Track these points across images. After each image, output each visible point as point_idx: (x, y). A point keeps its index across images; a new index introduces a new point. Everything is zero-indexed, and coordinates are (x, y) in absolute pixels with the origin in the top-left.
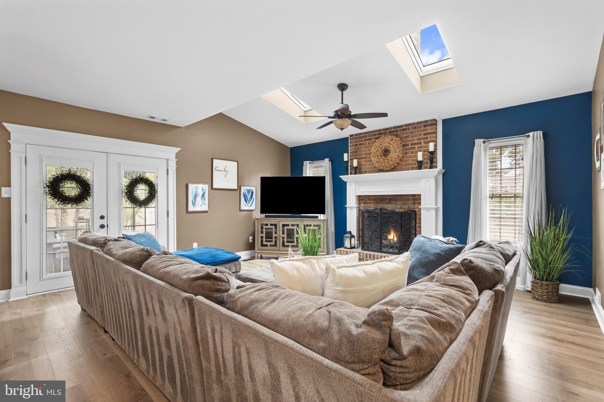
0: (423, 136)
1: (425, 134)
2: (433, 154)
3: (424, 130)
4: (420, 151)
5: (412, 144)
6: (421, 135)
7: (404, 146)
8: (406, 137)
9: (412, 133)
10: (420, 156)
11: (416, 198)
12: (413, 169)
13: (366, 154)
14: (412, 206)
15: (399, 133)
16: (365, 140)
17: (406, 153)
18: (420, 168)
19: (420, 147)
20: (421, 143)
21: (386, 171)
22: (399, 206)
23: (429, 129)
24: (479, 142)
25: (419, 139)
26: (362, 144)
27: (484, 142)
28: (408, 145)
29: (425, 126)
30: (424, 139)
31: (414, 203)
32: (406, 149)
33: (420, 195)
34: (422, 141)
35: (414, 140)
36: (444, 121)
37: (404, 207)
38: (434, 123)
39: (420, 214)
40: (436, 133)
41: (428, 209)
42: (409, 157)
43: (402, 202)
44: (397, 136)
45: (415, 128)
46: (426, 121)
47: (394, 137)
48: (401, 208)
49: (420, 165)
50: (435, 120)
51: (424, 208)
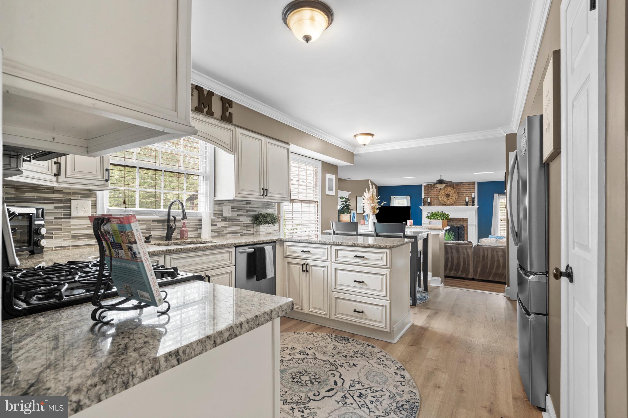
0: (468, 189)
1: (469, 188)
2: (473, 198)
3: (469, 186)
4: (467, 196)
5: (462, 193)
6: (467, 188)
7: (458, 193)
8: (459, 189)
9: (462, 187)
10: (467, 199)
11: (465, 220)
12: (462, 205)
13: (434, 195)
14: (462, 224)
15: (455, 186)
16: (434, 188)
17: (459, 197)
18: (467, 205)
19: (466, 195)
20: (467, 193)
21: (447, 205)
22: (454, 224)
23: (471, 186)
24: (496, 195)
25: (466, 191)
26: (433, 190)
27: (498, 195)
28: (460, 193)
29: (469, 184)
30: (468, 190)
31: (463, 222)
32: (459, 195)
33: (467, 218)
34: (468, 192)
35: (463, 191)
36: (478, 183)
37: (457, 224)
38: (473, 183)
39: (467, 228)
40: (474, 188)
41: (472, 225)
42: (461, 199)
43: (456, 221)
44: (453, 187)
45: (464, 185)
46: (470, 182)
47: (453, 189)
48: (456, 224)
49: (467, 204)
50: (474, 182)
51: (470, 225)
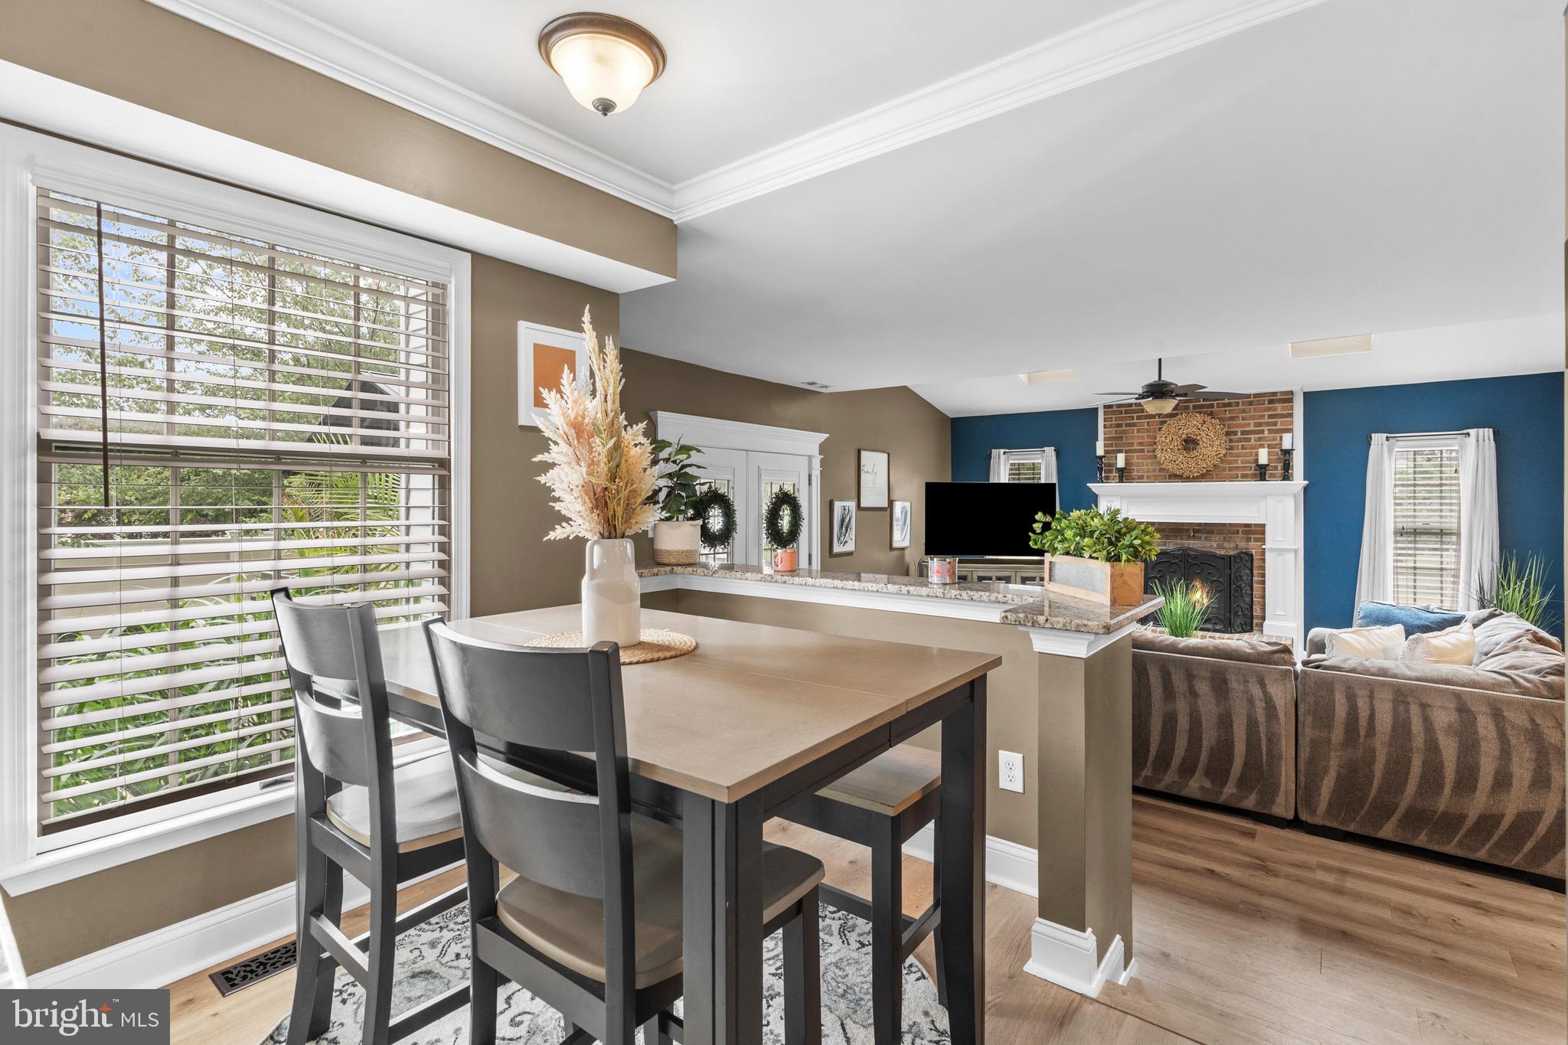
0: (1266, 420)
1: (1270, 416)
2: (1288, 453)
3: (1269, 409)
4: (1262, 446)
5: (1243, 433)
6: (1263, 416)
7: (1228, 434)
8: (1232, 419)
9: (1244, 411)
10: (1263, 457)
11: (1256, 531)
12: (1245, 477)
13: (1141, 444)
14: (1242, 545)
15: (1215, 409)
16: (1139, 418)
17: (1231, 448)
18: (1262, 478)
19: (1260, 439)
20: (1262, 432)
21: (1188, 479)
22: (1215, 545)
23: (1280, 408)
24: (1378, 438)
25: (1260, 424)
26: (1134, 425)
27: (1388, 439)
28: (1235, 433)
29: (1271, 402)
30: (1268, 424)
31: (1249, 540)
32: (1231, 441)
33: (1263, 526)
34: (1266, 429)
35: (1249, 425)
36: (1307, 396)
37: (1226, 544)
38: (1287, 398)
39: (1264, 560)
40: (1291, 415)
41: (1281, 551)
42: (1238, 455)
43: (1222, 537)
44: (1211, 414)
45: (1251, 403)
46: (1274, 394)
47: (1208, 419)
48: (1220, 547)
49: (1261, 473)
50: (1292, 393)
51: (1273, 550)
